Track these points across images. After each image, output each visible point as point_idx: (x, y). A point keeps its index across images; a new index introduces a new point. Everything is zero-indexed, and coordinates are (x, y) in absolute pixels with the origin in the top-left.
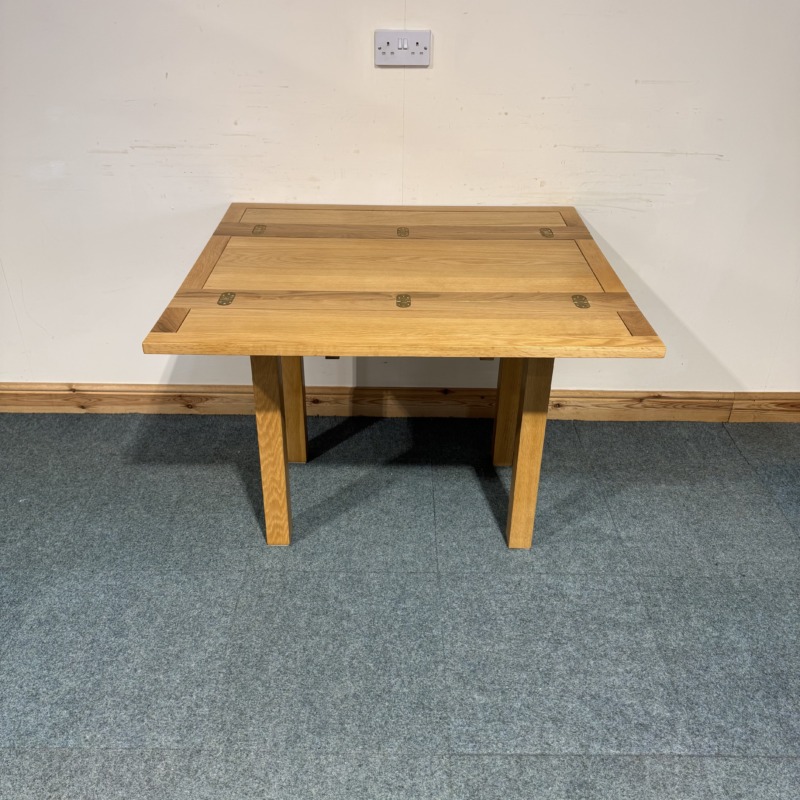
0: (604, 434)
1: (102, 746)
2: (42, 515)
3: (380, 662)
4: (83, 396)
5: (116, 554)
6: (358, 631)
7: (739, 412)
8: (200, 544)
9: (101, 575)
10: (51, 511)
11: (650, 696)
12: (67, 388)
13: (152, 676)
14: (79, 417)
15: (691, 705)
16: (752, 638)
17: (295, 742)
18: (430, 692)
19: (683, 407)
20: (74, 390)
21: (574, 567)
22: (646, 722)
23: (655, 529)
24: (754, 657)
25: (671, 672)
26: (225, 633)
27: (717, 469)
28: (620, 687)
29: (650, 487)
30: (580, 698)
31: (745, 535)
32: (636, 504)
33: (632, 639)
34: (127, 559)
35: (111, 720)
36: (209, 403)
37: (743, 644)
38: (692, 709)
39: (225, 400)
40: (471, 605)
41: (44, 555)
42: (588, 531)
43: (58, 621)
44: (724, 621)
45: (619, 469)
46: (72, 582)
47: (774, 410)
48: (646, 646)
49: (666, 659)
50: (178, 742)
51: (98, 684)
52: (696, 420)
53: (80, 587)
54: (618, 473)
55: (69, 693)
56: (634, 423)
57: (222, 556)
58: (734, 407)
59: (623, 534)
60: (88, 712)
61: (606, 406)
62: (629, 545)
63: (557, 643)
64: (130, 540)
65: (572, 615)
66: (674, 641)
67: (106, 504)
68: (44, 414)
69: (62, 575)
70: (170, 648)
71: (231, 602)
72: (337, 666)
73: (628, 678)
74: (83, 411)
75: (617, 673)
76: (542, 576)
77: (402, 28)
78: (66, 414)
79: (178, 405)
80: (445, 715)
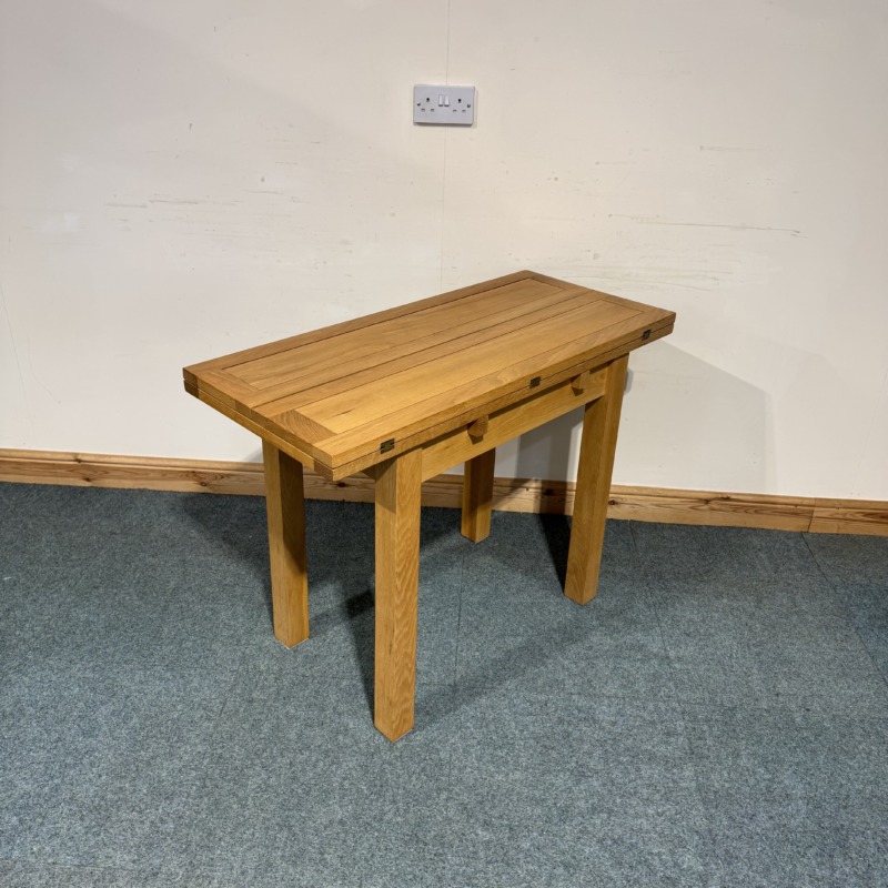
0: (663, 537)
1: (50, 861)
2: (25, 596)
3: (375, 786)
4: (90, 468)
5: (99, 644)
6: (355, 748)
7: (821, 521)
8: (193, 638)
9: (78, 666)
10: (36, 591)
11: (682, 843)
12: (71, 458)
13: (118, 784)
14: (83, 490)
15: (729, 859)
16: (809, 784)
17: (266, 871)
18: (427, 822)
19: (756, 512)
20: (80, 461)
21: (611, 689)
22: (673, 876)
23: (711, 650)
24: (810, 807)
25: (710, 818)
26: (204, 740)
27: (789, 585)
28: (647, 832)
29: (709, 601)
30: (601, 841)
31: (814, 663)
32: (691, 620)
33: (668, 775)
34: (110, 650)
35: (64, 831)
36: (225, 481)
37: (799, 791)
38: (729, 864)
39: (242, 479)
40: (487, 726)
41: (20, 640)
42: (632, 647)
43: (24, 715)
44: (780, 762)
45: (677, 579)
46: (47, 672)
47: (861, 521)
48: (683, 785)
49: (705, 802)
50: (134, 862)
51: (56, 789)
52: (772, 528)
53: (54, 678)
54: (674, 584)
55: (22, 798)
56: (699, 527)
57: (215, 653)
58: (815, 514)
59: (672, 654)
60: (40, 820)
61: (667, 506)
62: (677, 666)
63: (580, 775)
64: (116, 629)
65: (602, 743)
66: (717, 781)
67: (97, 588)
68: (46, 485)
69: (36, 663)
70: (142, 753)
71: (216, 706)
72: (326, 786)
73: (658, 822)
74: (87, 484)
75: (647, 815)
76: (574, 697)
77: (443, 84)
78: (70, 487)
79: (192, 482)
80: (441, 851)
